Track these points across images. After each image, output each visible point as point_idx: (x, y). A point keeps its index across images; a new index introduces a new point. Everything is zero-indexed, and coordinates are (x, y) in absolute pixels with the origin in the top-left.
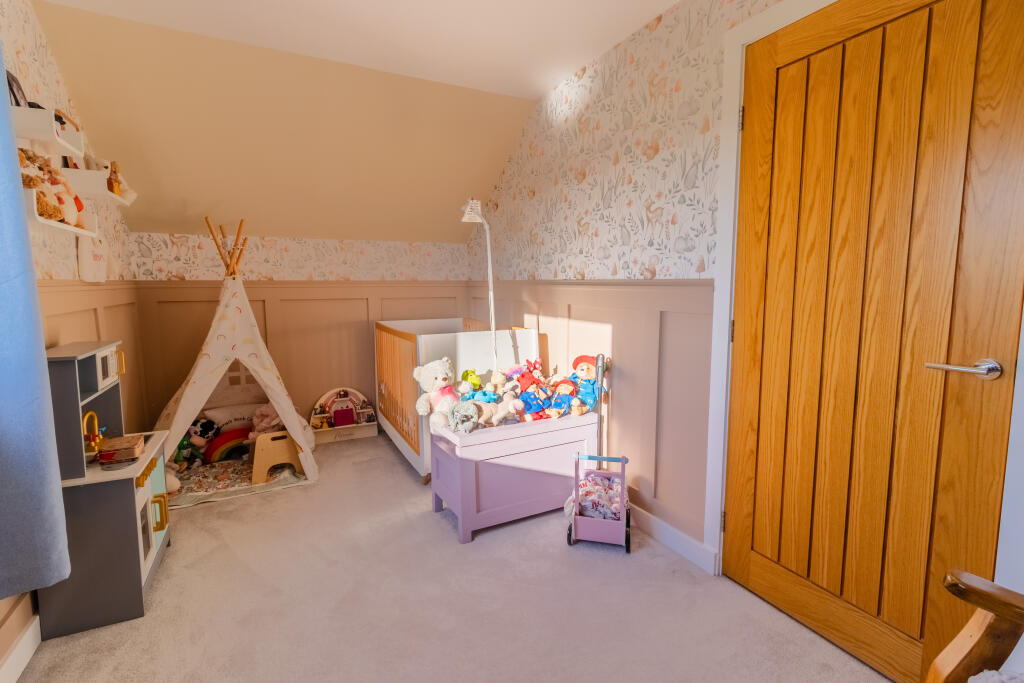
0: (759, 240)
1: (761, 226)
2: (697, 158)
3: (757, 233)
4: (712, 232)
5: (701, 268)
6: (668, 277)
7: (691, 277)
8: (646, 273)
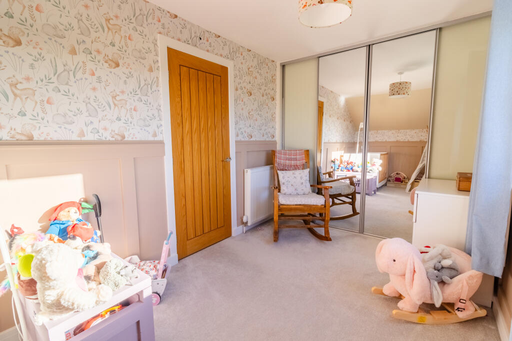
0: (179, 126)
1: (179, 121)
2: (147, 82)
3: (178, 123)
4: (159, 119)
5: (155, 135)
6: (134, 139)
7: (149, 140)
8: (116, 136)
